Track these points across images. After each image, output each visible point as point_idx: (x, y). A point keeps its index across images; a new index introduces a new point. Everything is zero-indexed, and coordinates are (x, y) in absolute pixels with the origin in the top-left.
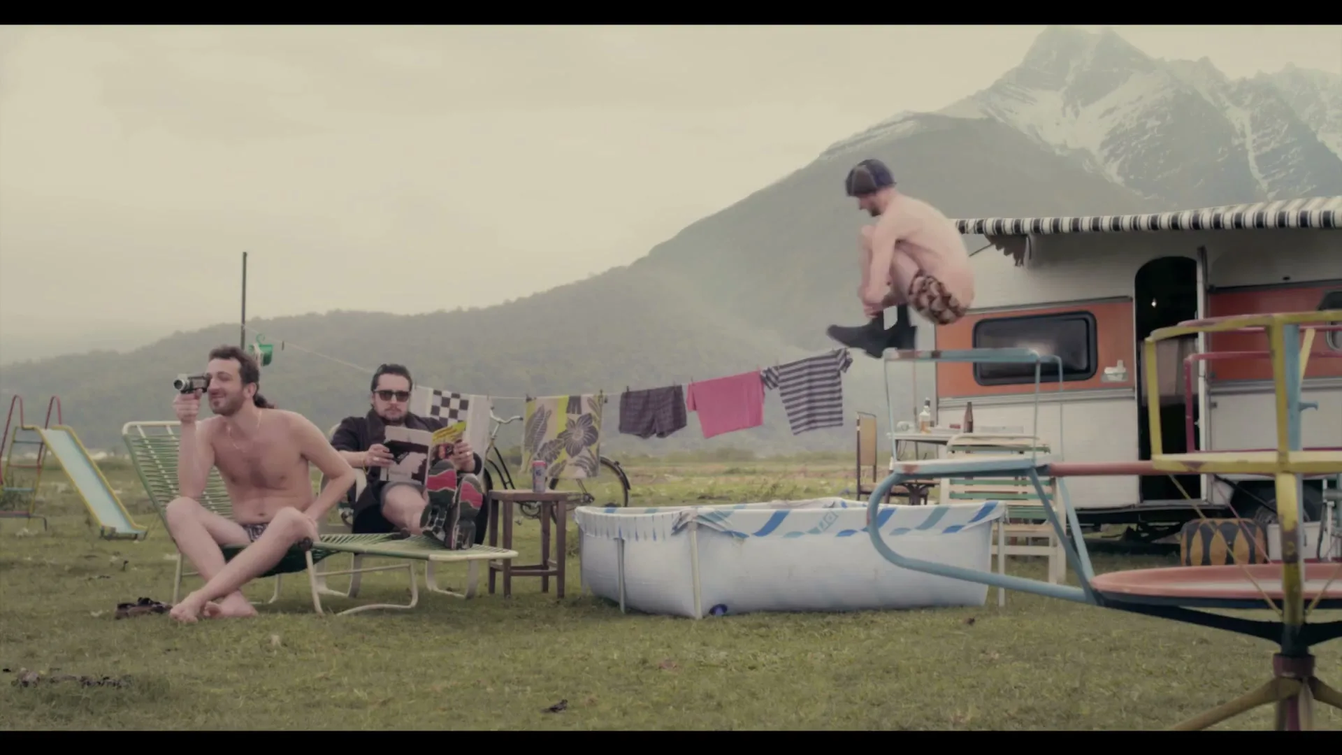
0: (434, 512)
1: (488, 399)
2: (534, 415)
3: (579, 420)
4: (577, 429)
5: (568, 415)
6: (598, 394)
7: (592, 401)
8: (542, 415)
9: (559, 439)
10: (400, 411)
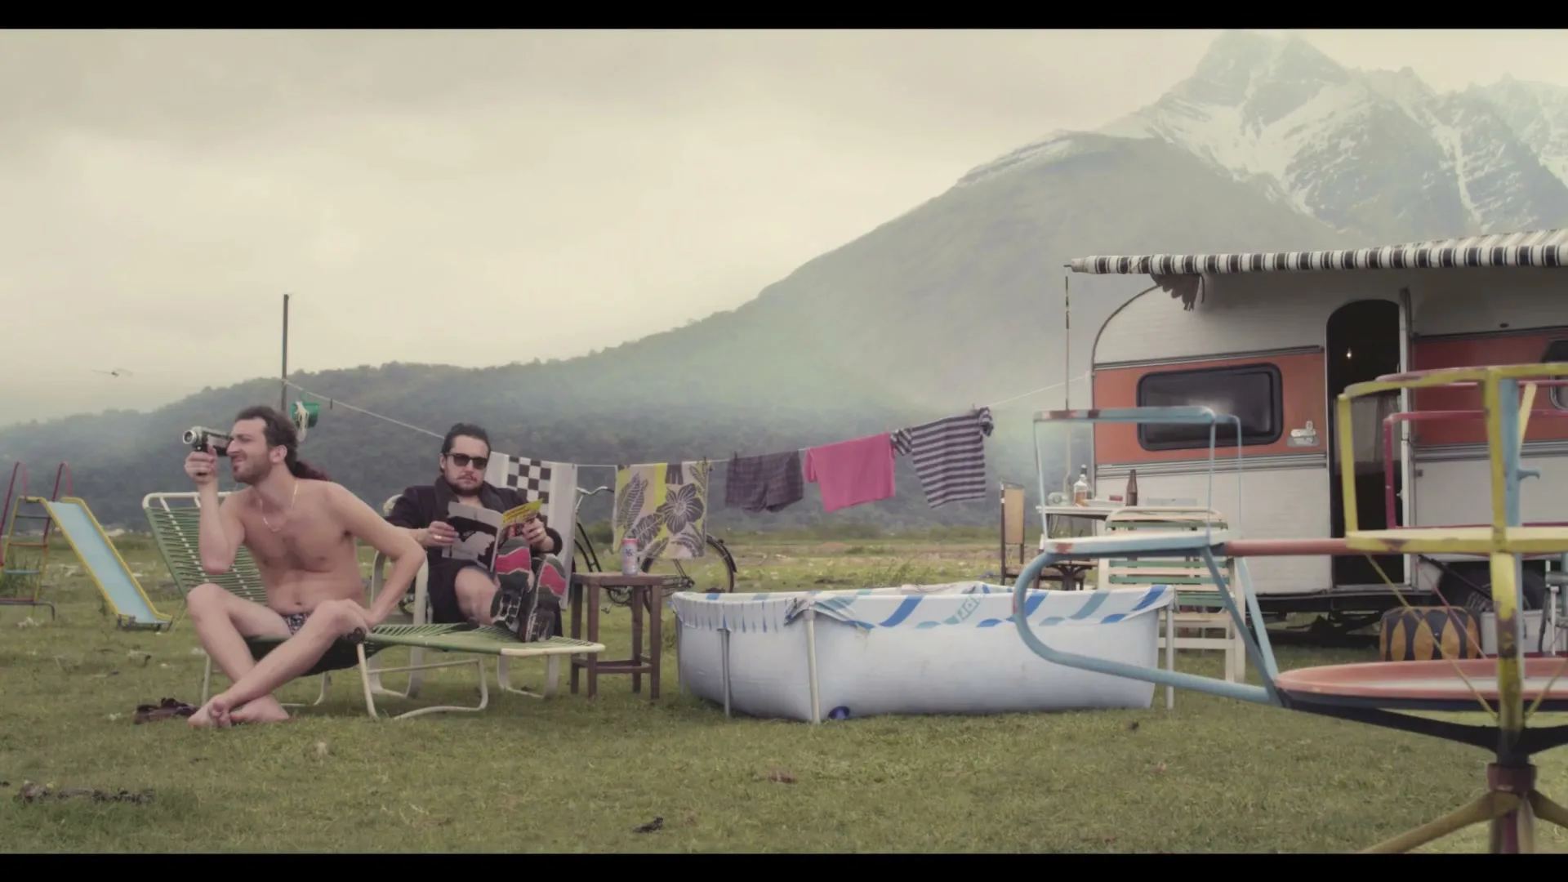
0: (506, 598)
1: (572, 467)
2: (628, 486)
3: (680, 492)
4: (679, 501)
5: (668, 485)
6: (701, 462)
7: (695, 469)
8: (638, 485)
9: (659, 514)
10: (475, 480)
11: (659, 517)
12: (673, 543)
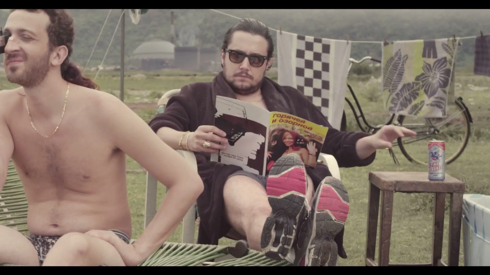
0: (279, 228)
1: (348, 43)
2: (392, 59)
3: (435, 63)
4: (434, 72)
5: (424, 59)
6: (451, 39)
7: (447, 46)
8: (400, 58)
9: (418, 82)
10: (251, 78)
11: (417, 84)
12: (427, 105)
